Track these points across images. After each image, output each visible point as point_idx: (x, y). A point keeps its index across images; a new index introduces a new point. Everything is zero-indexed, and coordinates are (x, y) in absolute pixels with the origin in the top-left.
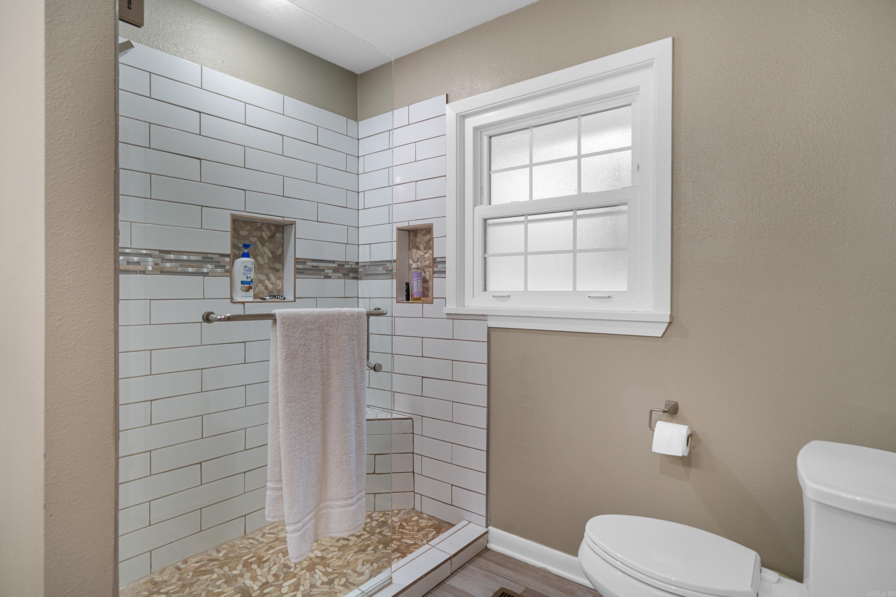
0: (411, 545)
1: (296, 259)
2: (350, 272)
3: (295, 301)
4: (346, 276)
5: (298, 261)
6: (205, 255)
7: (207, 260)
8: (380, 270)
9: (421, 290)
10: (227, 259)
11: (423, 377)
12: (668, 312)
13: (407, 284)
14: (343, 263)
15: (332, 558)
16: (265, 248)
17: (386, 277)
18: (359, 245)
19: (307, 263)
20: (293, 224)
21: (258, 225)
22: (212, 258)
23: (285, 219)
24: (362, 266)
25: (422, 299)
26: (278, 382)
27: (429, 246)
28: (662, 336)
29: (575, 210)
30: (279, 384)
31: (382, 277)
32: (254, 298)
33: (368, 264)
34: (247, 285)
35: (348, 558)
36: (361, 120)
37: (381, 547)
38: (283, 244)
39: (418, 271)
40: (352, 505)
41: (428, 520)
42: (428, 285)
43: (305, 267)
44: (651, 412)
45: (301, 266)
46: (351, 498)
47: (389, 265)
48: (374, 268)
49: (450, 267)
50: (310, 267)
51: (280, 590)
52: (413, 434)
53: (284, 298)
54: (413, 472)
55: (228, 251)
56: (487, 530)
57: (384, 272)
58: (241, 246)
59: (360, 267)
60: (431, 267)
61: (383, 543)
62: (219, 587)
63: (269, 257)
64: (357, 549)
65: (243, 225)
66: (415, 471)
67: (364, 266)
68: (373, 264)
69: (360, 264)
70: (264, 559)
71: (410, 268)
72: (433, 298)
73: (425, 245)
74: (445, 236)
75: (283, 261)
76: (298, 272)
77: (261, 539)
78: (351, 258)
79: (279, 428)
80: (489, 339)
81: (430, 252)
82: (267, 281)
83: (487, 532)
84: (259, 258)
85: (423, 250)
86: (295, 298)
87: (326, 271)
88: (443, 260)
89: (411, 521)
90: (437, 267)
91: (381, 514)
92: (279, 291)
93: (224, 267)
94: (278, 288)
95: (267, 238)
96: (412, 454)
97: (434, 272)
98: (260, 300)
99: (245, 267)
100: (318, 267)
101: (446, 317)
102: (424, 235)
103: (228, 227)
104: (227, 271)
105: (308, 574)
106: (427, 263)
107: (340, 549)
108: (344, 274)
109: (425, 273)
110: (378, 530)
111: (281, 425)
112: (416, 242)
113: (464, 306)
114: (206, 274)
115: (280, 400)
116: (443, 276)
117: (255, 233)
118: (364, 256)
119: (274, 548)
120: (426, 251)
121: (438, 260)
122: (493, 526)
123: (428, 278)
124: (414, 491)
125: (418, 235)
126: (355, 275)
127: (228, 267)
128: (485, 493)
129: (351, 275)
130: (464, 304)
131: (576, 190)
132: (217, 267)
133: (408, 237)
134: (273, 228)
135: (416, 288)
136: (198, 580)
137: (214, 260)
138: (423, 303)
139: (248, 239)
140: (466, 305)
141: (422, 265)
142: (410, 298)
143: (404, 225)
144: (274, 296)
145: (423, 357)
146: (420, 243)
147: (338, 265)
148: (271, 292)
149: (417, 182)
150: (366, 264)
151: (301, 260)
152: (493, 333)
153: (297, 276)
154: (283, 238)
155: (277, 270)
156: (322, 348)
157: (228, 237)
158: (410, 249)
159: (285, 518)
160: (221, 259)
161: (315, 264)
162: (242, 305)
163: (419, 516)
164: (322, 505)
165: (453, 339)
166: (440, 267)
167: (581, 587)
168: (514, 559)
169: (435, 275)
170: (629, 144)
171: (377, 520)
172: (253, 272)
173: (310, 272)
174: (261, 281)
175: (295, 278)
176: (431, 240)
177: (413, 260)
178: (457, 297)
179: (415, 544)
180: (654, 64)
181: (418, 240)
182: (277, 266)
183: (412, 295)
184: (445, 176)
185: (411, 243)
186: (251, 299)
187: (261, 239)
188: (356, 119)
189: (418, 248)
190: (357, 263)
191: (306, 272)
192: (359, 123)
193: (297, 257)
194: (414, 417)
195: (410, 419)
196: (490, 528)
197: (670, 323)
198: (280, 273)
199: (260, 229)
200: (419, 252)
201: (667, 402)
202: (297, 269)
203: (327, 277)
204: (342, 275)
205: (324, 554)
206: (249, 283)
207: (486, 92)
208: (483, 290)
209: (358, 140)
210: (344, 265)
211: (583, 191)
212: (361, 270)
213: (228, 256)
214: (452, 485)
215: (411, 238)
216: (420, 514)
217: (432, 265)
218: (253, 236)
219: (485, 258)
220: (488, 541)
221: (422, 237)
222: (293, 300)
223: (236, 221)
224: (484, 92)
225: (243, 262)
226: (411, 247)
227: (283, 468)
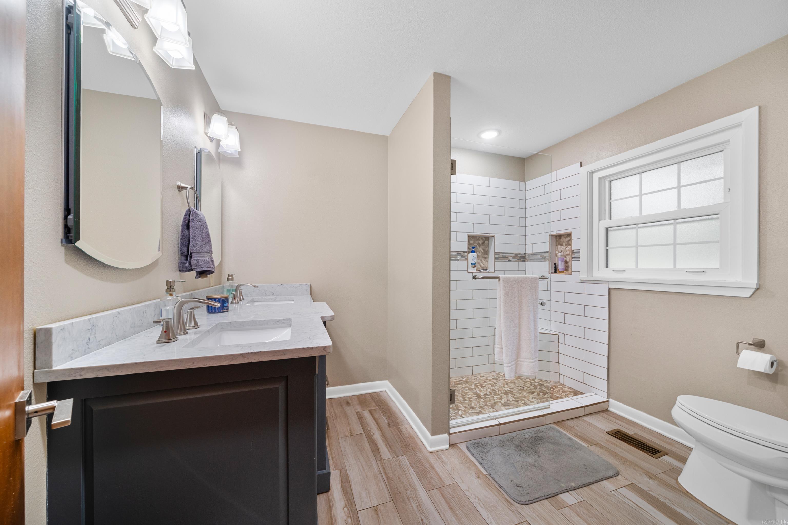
0: (559, 397)
1: (495, 252)
2: (521, 258)
3: (494, 272)
4: (519, 260)
5: (496, 254)
6: (458, 252)
7: (459, 254)
8: (539, 257)
9: (564, 267)
10: (466, 254)
11: (565, 313)
12: (756, 281)
13: (555, 264)
14: (517, 254)
15: (516, 392)
16: (480, 248)
17: (542, 261)
18: (526, 244)
19: (500, 254)
20: (493, 236)
21: (478, 238)
22: (460, 254)
23: (490, 234)
24: (528, 255)
25: (564, 272)
26: (501, 304)
27: (569, 243)
28: (750, 297)
29: (675, 219)
30: (501, 305)
31: (540, 260)
32: (476, 271)
33: (531, 254)
34: (474, 265)
35: (524, 394)
36: (527, 181)
37: (541, 394)
38: (488, 246)
39: (562, 257)
40: (532, 362)
41: (568, 389)
42: (568, 265)
43: (499, 256)
44: (738, 343)
45: (497, 256)
46: (532, 359)
47: (543, 254)
48: (535, 256)
49: (583, 255)
50: (501, 256)
51: (493, 398)
52: (559, 343)
53: (489, 271)
54: (559, 363)
55: (466, 250)
56: (607, 400)
57: (541, 258)
58: (471, 247)
59: (526, 255)
60: (570, 255)
61: (543, 393)
62: (466, 390)
63: (482, 252)
64: (528, 392)
65: (472, 239)
66: (560, 362)
67: (529, 255)
68: (534, 254)
69: (526, 254)
70: (484, 385)
71: (556, 256)
72: (572, 272)
73: (566, 243)
74: (580, 238)
75: (488, 254)
76: (496, 258)
77: (480, 378)
78: (522, 251)
79: (501, 323)
80: (610, 295)
81: (570, 247)
82: (481, 263)
83: (608, 401)
84: (478, 253)
85: (565, 246)
86: (494, 271)
87: (509, 258)
88: (578, 251)
89: (558, 387)
90: (574, 255)
91: (540, 381)
92: (486, 268)
93: (465, 257)
94: (486, 266)
95: (481, 243)
96: (558, 353)
97: (572, 258)
98: (479, 272)
99: (473, 257)
100: (505, 256)
101: (580, 281)
102: (566, 238)
103: (466, 240)
104: (466, 259)
105: (505, 396)
106: (568, 253)
107: (520, 390)
108: (518, 259)
109: (566, 258)
110: (539, 387)
111: (502, 322)
112: (560, 242)
113: (592, 276)
114: (458, 260)
115: (502, 312)
116: (579, 259)
117: (477, 242)
118: (529, 250)
119: (487, 382)
120: (566, 246)
121: (575, 251)
122: (612, 399)
123: (568, 261)
124: (559, 373)
125: (562, 238)
126: (524, 260)
127: (466, 257)
128: (607, 380)
129: (522, 260)
130: (592, 274)
131: (676, 207)
132: (462, 257)
133: (555, 239)
134: (484, 239)
135: (561, 266)
136: (457, 386)
137: (461, 254)
138: (565, 274)
139: (473, 244)
140: (593, 275)
141: (564, 254)
142: (557, 271)
143: (554, 233)
144: (485, 270)
145: (565, 302)
146: (563, 242)
147: (515, 255)
148: (483, 268)
149: (562, 211)
150: (530, 254)
151: (497, 253)
152: (612, 292)
153: (495, 260)
154: (488, 243)
155: (486, 258)
156: (518, 292)
157: (466, 244)
158: (556, 245)
159: (504, 360)
160: (463, 254)
161: (504, 255)
162: (472, 274)
163: (563, 386)
164: (518, 360)
165: (585, 294)
166: (576, 255)
167: (678, 443)
168: (627, 419)
169: (573, 259)
170: (722, 175)
171: (538, 383)
172: (476, 259)
173: (502, 258)
174: (479, 263)
175: (494, 261)
176: (570, 240)
177: (558, 251)
178: (587, 272)
179: (561, 397)
180: (742, 125)
181: (562, 240)
182: (486, 256)
183: (558, 270)
184: (580, 206)
185: (557, 243)
186: (475, 271)
187: (479, 244)
188: (524, 181)
189: (562, 245)
190: (525, 254)
191: (499, 258)
192: (526, 183)
193: (495, 251)
194: (559, 334)
195: (557, 335)
196: (610, 400)
197: (757, 289)
198: (487, 259)
199: (478, 240)
200: (562, 247)
201: (754, 339)
202: (495, 257)
203: (510, 261)
204: (517, 260)
205: (512, 390)
206: (474, 264)
207: (607, 158)
208: (605, 267)
209: (526, 191)
210: (518, 255)
211: (682, 207)
212: (527, 257)
213: (466, 252)
214: (584, 373)
215: (557, 240)
216: (563, 385)
217: (571, 254)
218: (476, 243)
219: (607, 250)
220: (608, 406)
221: (564, 239)
222: (493, 271)
223: (470, 237)
224: (606, 158)
225: (472, 255)
226: (557, 244)
227: (503, 340)
